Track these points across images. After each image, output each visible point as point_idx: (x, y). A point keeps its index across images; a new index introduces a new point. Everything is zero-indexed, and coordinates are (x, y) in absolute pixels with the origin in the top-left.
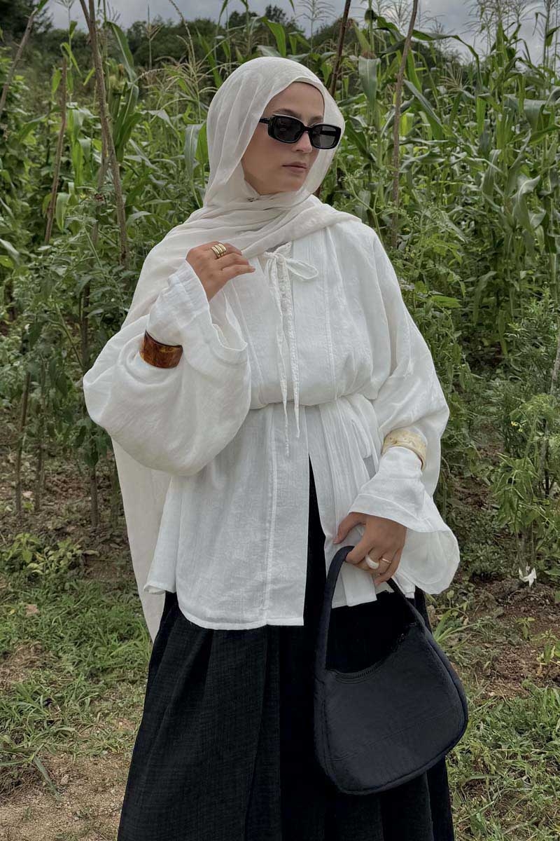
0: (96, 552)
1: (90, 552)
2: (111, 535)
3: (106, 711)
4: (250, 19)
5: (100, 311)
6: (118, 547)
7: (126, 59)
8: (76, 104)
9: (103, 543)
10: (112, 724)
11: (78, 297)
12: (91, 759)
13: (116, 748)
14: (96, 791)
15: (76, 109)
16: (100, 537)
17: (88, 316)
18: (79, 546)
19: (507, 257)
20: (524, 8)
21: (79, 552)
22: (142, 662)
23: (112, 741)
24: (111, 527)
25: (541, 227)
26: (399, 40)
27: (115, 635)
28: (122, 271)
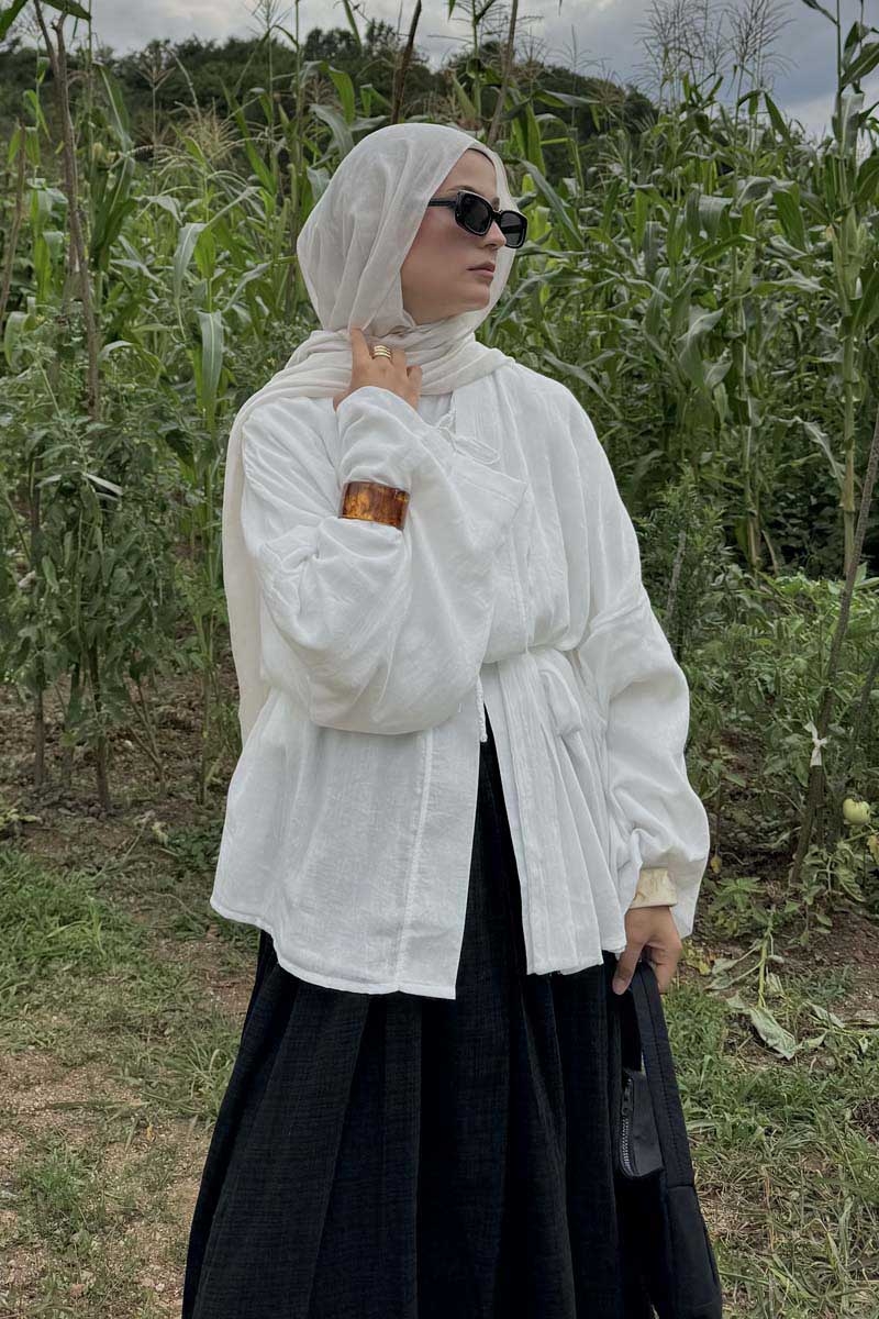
0: (39, 819)
1: (30, 818)
2: (61, 796)
3: (36, 1003)
4: (301, 65)
5: (57, 478)
6: (68, 812)
7: (118, 119)
8: (43, 180)
9: (48, 806)
10: (45, 1018)
11: (27, 458)
12: (13, 1054)
13: (46, 1043)
14: (17, 1088)
15: (43, 189)
16: (45, 799)
17: (40, 485)
18: (15, 810)
19: (681, 430)
20: (723, 54)
21: (15, 817)
22: (89, 951)
23: (41, 1035)
24: (61, 786)
25: (723, 386)
26: (517, 103)
27: (57, 918)
28: (88, 423)
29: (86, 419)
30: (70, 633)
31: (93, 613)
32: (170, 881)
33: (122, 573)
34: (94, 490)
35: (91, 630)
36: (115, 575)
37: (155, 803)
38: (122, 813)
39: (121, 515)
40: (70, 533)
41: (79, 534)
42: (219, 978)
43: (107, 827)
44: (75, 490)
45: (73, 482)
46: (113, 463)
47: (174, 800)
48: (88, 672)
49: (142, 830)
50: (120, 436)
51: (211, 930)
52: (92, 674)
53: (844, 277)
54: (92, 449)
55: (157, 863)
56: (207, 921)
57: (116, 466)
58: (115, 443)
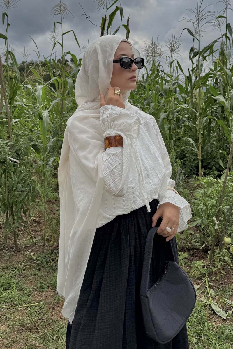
28: (8, 142)
29: (8, 141)
30: (5, 202)
31: (12, 196)
32: (37, 272)
33: (20, 185)
34: (11, 162)
35: (11, 202)
36: (18, 186)
37: (31, 247)
38: (22, 251)
39: (19, 169)
40: (4, 174)
41: (7, 174)
42: (53, 305)
43: (17, 255)
44: (5, 162)
45: (4, 160)
46: (16, 154)
47: (37, 246)
48: (11, 213)
49: (28, 256)
50: (18, 146)
51: (50, 288)
52: (12, 214)
53: (199, 103)
54: (10, 150)
55: (32, 266)
56: (48, 285)
57: (18, 155)
58: (16, 148)
